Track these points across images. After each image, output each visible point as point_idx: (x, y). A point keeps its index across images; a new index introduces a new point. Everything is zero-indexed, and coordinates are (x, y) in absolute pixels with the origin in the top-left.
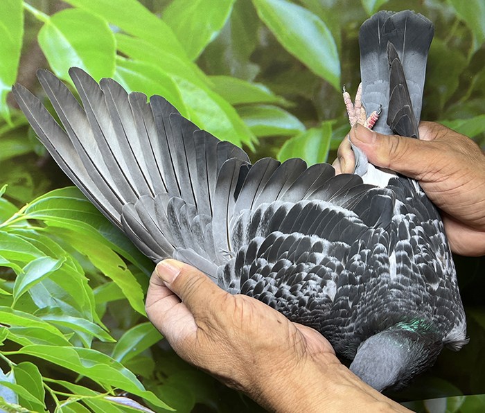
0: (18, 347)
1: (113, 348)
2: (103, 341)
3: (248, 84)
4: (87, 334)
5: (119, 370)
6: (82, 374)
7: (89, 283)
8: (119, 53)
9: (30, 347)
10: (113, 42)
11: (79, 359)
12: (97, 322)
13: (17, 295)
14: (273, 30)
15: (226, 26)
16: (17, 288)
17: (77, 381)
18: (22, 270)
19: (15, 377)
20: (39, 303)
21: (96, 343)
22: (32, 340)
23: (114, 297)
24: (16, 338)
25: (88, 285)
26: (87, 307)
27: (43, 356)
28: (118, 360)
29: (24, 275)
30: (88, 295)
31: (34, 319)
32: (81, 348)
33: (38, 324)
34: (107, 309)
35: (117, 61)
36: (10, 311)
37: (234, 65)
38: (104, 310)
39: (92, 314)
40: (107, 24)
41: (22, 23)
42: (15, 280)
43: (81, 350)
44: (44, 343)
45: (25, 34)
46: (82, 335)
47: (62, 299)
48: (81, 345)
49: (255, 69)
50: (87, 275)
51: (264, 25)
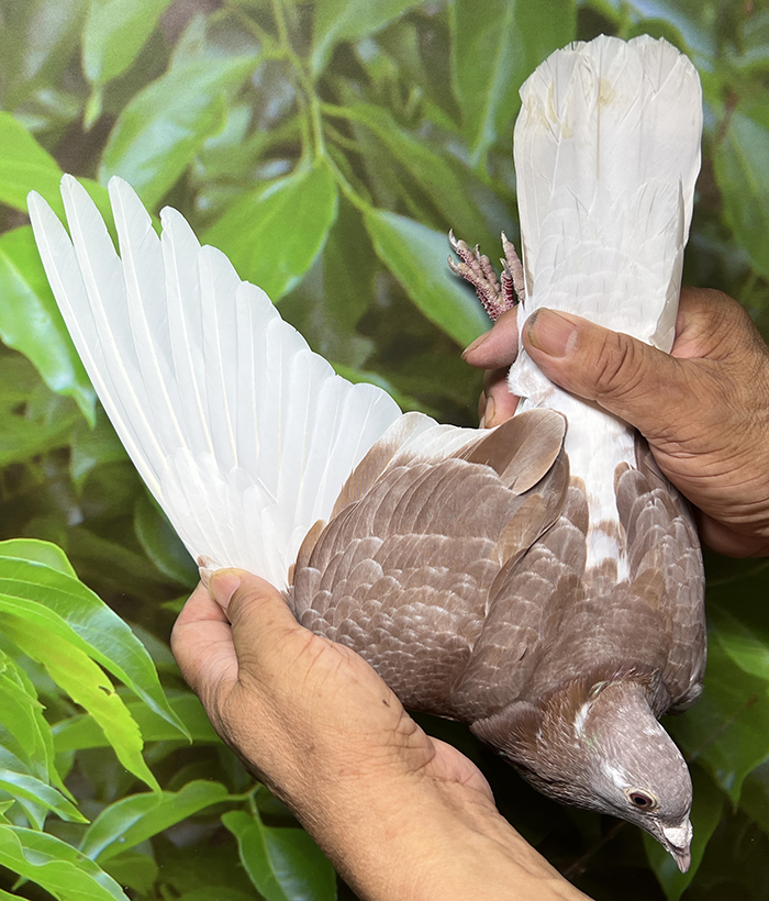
1: (83, 833)
2: (65, 818)
3: (352, 373)
4: (37, 805)
5: (92, 874)
6: (25, 875)
7: (45, 713)
11: (22, 848)
12: (56, 785)
14: (401, 277)
15: (315, 267)
17: (15, 888)
21: (52, 822)
23: (88, 743)
25: (42, 718)
26: (38, 757)
28: (91, 856)
30: (42, 735)
32: (25, 829)
34: (76, 762)
37: (326, 337)
38: (69, 764)
39: (48, 769)
43: (25, 833)
46: (28, 806)
48: (25, 823)
49: (364, 347)
50: (42, 699)
51: (385, 269)
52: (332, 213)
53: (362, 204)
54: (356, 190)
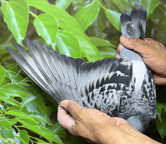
0: (21, 125)
1: (53, 127)
2: (49, 125)
3: (102, 40)
5: (54, 135)
6: (42, 136)
7: (46, 105)
8: (59, 28)
9: (25, 125)
10: (57, 25)
11: (41, 130)
12: (48, 118)
13: (22, 107)
14: (112, 22)
15: (96, 20)
16: (22, 105)
17: (40, 138)
18: (24, 99)
19: (20, 135)
20: (29, 110)
21: (47, 125)
22: (26, 123)
23: (54, 110)
24: (21, 122)
26: (44, 113)
27: (29, 128)
28: (54, 132)
29: (25, 100)
30: (45, 109)
31: (27, 115)
33: (28, 117)
34: (51, 114)
35: (59, 31)
36: (19, 112)
37: (98, 33)
39: (46, 115)
40: (56, 19)
41: (28, 18)
42: (21, 102)
43: (42, 128)
44: (30, 124)
45: (29, 21)
46: (42, 122)
47: (36, 110)
48: (42, 126)
49: (105, 35)
50: (45, 102)
51: (109, 20)
52: (99, 10)
53: (104, 8)
54: (103, 5)
